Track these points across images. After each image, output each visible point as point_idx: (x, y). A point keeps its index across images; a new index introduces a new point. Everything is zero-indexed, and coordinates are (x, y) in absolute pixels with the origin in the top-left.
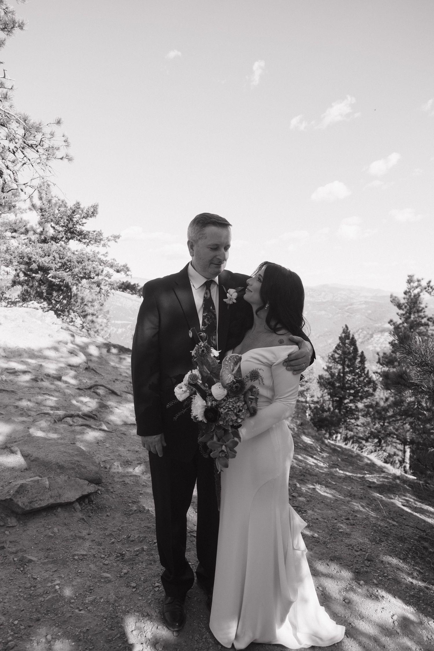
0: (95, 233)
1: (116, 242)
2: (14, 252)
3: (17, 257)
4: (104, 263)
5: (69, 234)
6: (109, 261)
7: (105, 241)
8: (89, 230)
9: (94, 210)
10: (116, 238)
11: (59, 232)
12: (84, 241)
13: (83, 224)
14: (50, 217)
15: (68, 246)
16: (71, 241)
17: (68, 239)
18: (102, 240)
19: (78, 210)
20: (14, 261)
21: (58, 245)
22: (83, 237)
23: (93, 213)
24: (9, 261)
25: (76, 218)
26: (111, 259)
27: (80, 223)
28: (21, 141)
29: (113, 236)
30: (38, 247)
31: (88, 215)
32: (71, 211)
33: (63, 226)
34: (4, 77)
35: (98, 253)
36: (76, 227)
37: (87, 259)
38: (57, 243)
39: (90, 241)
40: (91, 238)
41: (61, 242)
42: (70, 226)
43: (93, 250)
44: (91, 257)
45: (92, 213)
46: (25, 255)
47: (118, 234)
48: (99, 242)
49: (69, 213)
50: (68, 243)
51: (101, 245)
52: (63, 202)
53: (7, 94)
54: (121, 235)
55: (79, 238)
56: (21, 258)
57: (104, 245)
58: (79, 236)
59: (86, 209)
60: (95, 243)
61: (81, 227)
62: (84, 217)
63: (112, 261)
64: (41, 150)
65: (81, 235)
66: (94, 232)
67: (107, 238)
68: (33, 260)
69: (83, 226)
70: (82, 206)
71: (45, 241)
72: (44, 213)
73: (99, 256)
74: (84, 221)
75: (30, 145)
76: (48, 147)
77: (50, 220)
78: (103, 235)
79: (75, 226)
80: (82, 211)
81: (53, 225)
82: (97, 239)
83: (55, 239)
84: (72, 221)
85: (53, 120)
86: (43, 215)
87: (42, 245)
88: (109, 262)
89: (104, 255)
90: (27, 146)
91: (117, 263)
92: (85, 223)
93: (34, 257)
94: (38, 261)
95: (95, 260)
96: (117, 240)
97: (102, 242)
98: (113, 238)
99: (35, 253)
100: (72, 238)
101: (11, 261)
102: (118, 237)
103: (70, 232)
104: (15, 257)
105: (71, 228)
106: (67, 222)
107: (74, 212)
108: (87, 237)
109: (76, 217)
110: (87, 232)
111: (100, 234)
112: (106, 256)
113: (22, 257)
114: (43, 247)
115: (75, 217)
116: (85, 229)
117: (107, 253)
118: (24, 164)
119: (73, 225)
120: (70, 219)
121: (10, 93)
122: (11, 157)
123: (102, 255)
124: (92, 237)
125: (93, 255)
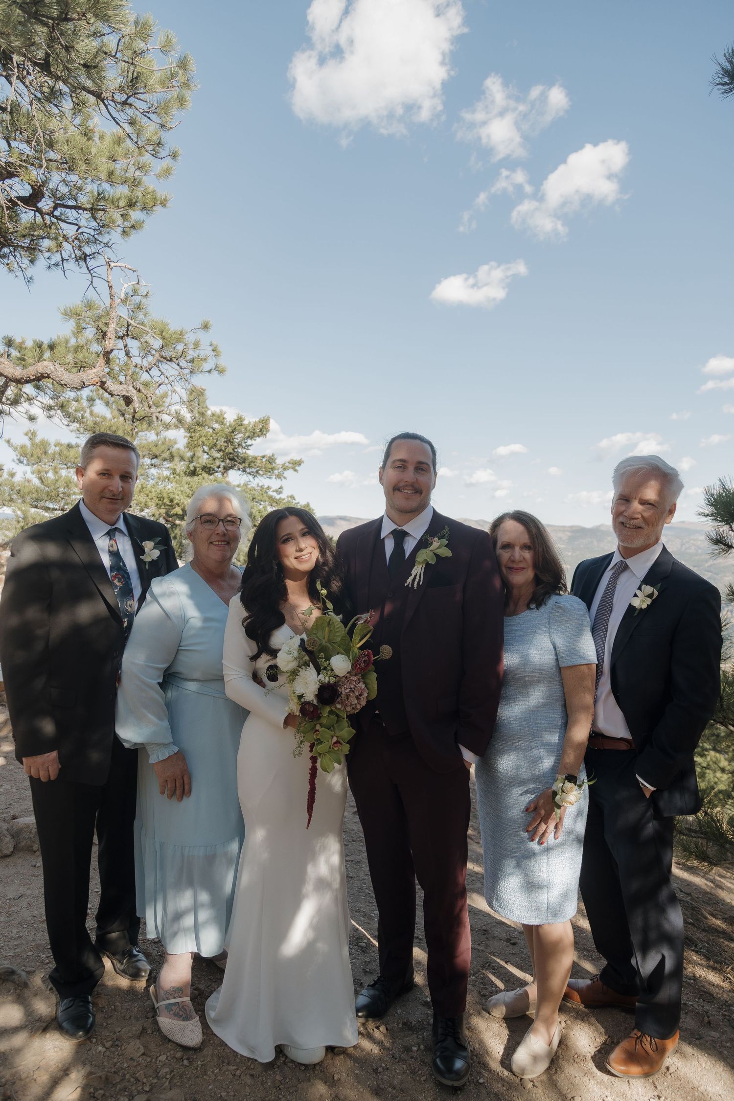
0: (264, 460)
1: (296, 470)
2: (150, 492)
3: (155, 499)
4: (277, 503)
5: (228, 461)
6: (284, 499)
7: (280, 471)
8: (256, 455)
9: (263, 426)
10: (296, 464)
11: (214, 459)
12: (248, 470)
13: (248, 446)
14: (201, 439)
15: (227, 479)
16: (231, 472)
17: (226, 469)
18: (275, 469)
19: (239, 427)
20: (150, 504)
21: (211, 477)
22: (247, 465)
23: (261, 431)
24: (143, 504)
25: (237, 439)
26: (288, 497)
27: (244, 445)
28: (157, 356)
29: (292, 462)
30: (184, 483)
31: (254, 433)
32: (230, 429)
33: (220, 450)
34: (138, 283)
35: (269, 488)
36: (238, 452)
37: (251, 498)
38: (211, 475)
39: (257, 472)
40: (258, 467)
41: (217, 474)
42: (230, 449)
43: (260, 485)
44: (256, 496)
45: (262, 429)
46: (165, 495)
47: (298, 459)
48: (270, 472)
49: (227, 431)
50: (225, 475)
51: (274, 477)
52: (219, 417)
53: (140, 305)
54: (303, 459)
55: (241, 467)
56: (160, 500)
57: (279, 476)
58: (239, 463)
59: (251, 426)
60: (265, 474)
61: (244, 451)
62: (249, 437)
63: (290, 499)
64: (183, 363)
65: (244, 462)
66: (263, 457)
67: (283, 465)
68: (175, 502)
69: (248, 449)
70: (246, 422)
71: (193, 473)
72: (193, 435)
73: (270, 493)
74: (249, 442)
75: (169, 359)
76: (191, 357)
77: (201, 443)
78: (276, 461)
79: (236, 450)
80: (246, 429)
81: (206, 449)
82: (268, 466)
83: (208, 470)
84: (232, 443)
85: (198, 324)
86: (191, 437)
87: (189, 479)
88: (284, 501)
89: (276, 491)
90: (165, 361)
91: (296, 502)
92: (250, 446)
93: (177, 497)
94: (183, 503)
95: (263, 499)
96: (297, 468)
97: (276, 472)
98: (290, 465)
99: (180, 492)
100: (232, 468)
101: (146, 505)
102: (299, 463)
103: (230, 459)
104: (152, 499)
105: (231, 453)
106: (226, 444)
107: (233, 432)
108: (252, 464)
109: (239, 437)
110: (253, 457)
111: (271, 460)
112: (280, 493)
113: (161, 498)
114: (191, 483)
115: (236, 437)
116: (251, 452)
117: (281, 488)
118: (160, 385)
119: (233, 450)
120: (229, 441)
121: (144, 301)
122: (145, 377)
123: (273, 491)
124: (260, 465)
125: (261, 492)
